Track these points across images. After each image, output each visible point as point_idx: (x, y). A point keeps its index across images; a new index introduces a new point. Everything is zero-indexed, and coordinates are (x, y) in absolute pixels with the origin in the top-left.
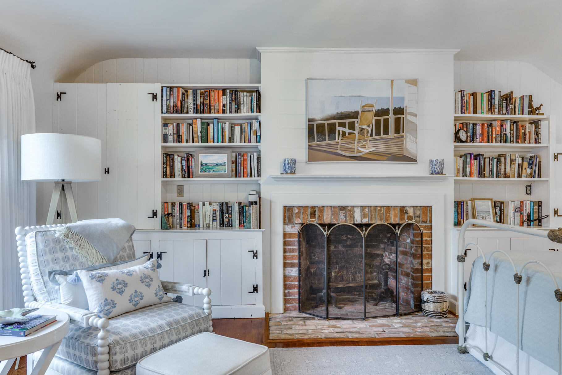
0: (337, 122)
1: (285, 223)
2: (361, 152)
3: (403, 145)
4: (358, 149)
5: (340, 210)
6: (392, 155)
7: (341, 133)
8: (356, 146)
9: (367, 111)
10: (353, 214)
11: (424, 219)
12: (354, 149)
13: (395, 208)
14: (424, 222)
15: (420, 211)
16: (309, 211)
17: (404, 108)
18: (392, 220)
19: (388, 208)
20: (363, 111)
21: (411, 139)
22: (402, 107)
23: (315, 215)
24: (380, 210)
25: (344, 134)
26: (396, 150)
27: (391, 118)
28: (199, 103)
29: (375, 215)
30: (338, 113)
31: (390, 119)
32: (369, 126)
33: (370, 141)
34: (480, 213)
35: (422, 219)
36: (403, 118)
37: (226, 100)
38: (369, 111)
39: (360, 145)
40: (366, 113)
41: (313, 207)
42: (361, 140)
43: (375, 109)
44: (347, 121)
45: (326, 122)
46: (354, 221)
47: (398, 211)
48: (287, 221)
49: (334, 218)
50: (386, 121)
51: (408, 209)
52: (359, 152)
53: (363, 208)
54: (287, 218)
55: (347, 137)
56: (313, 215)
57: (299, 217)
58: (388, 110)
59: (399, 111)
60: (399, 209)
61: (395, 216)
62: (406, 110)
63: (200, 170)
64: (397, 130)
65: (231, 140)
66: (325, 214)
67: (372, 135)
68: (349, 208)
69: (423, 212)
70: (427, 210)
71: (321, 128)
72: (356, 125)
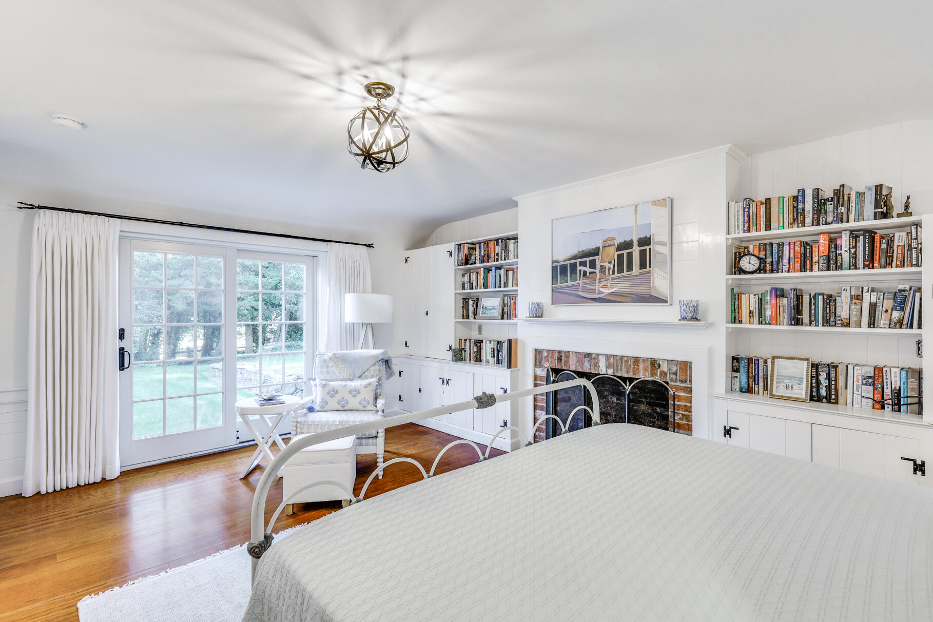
0: (578, 261)
1: (536, 366)
2: (602, 293)
3: (650, 283)
4: (599, 290)
5: (585, 357)
6: (636, 295)
7: (582, 273)
8: (597, 286)
9: (609, 246)
10: (598, 363)
11: (683, 378)
12: (595, 290)
13: (645, 360)
14: (682, 381)
15: (677, 366)
16: (556, 355)
17: (650, 238)
18: (641, 374)
19: (636, 360)
20: (604, 247)
21: (660, 274)
22: (648, 236)
23: (561, 360)
24: (627, 361)
25: (585, 273)
26: (642, 290)
27: (636, 251)
28: (482, 254)
29: (621, 366)
30: (579, 252)
31: (634, 252)
32: (610, 263)
33: (612, 279)
34: (783, 379)
35: (679, 377)
36: (650, 249)
37: (498, 249)
38: (611, 245)
39: (601, 285)
40: (607, 248)
41: (559, 352)
42: (602, 280)
43: (616, 243)
44: (587, 259)
45: (568, 263)
46: (598, 370)
47: (648, 364)
48: (538, 363)
49: (579, 365)
50: (630, 255)
51: (661, 363)
52: (600, 293)
53: (608, 357)
54: (537, 361)
55: (588, 277)
56: (560, 359)
57: (548, 361)
58: (631, 242)
59: (645, 241)
60: (649, 362)
61: (645, 370)
62: (654, 239)
63: (481, 313)
64: (643, 265)
65: (506, 285)
66: (570, 360)
67: (613, 273)
68: (594, 356)
69: (681, 368)
70: (686, 366)
71: (563, 269)
72: (597, 263)
